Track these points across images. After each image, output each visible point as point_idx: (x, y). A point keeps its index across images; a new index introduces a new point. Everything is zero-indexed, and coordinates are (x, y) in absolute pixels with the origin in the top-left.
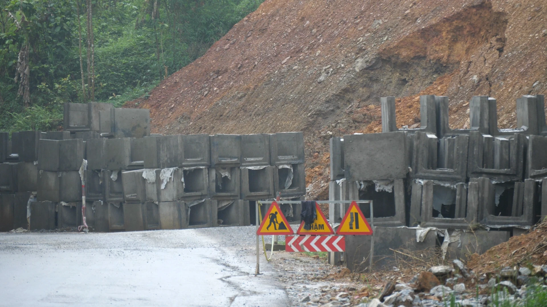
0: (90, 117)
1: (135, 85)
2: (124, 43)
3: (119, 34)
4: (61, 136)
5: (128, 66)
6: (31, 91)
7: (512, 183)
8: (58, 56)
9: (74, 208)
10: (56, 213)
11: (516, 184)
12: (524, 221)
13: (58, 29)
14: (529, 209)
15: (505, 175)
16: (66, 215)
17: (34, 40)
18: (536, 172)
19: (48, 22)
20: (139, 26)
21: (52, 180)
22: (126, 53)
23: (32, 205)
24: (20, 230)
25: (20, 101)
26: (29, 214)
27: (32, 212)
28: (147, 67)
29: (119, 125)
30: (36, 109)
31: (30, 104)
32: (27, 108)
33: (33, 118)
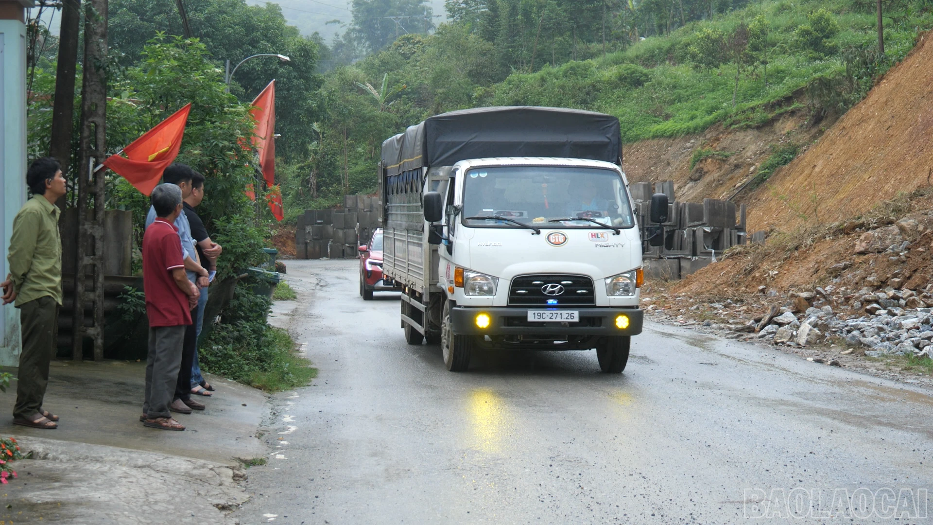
0: (357, 202)
1: (367, 187)
2: (359, 168)
3: (356, 164)
4: (343, 211)
5: (363, 179)
6: (317, 191)
7: (674, 231)
8: (329, 174)
9: (353, 247)
10: (343, 250)
11: (677, 231)
12: (688, 253)
13: (329, 162)
14: (690, 247)
15: (670, 226)
16: (348, 251)
17: (318, 167)
18: (692, 224)
19: (324, 158)
20: (366, 160)
21: (341, 233)
22: (361, 172)
23: (331, 245)
24: (324, 258)
25: (312, 196)
26: (329, 251)
27: (331, 249)
28: (371, 179)
29: (374, 206)
30: (320, 200)
31: (317, 197)
32: (315, 199)
33: (320, 204)
